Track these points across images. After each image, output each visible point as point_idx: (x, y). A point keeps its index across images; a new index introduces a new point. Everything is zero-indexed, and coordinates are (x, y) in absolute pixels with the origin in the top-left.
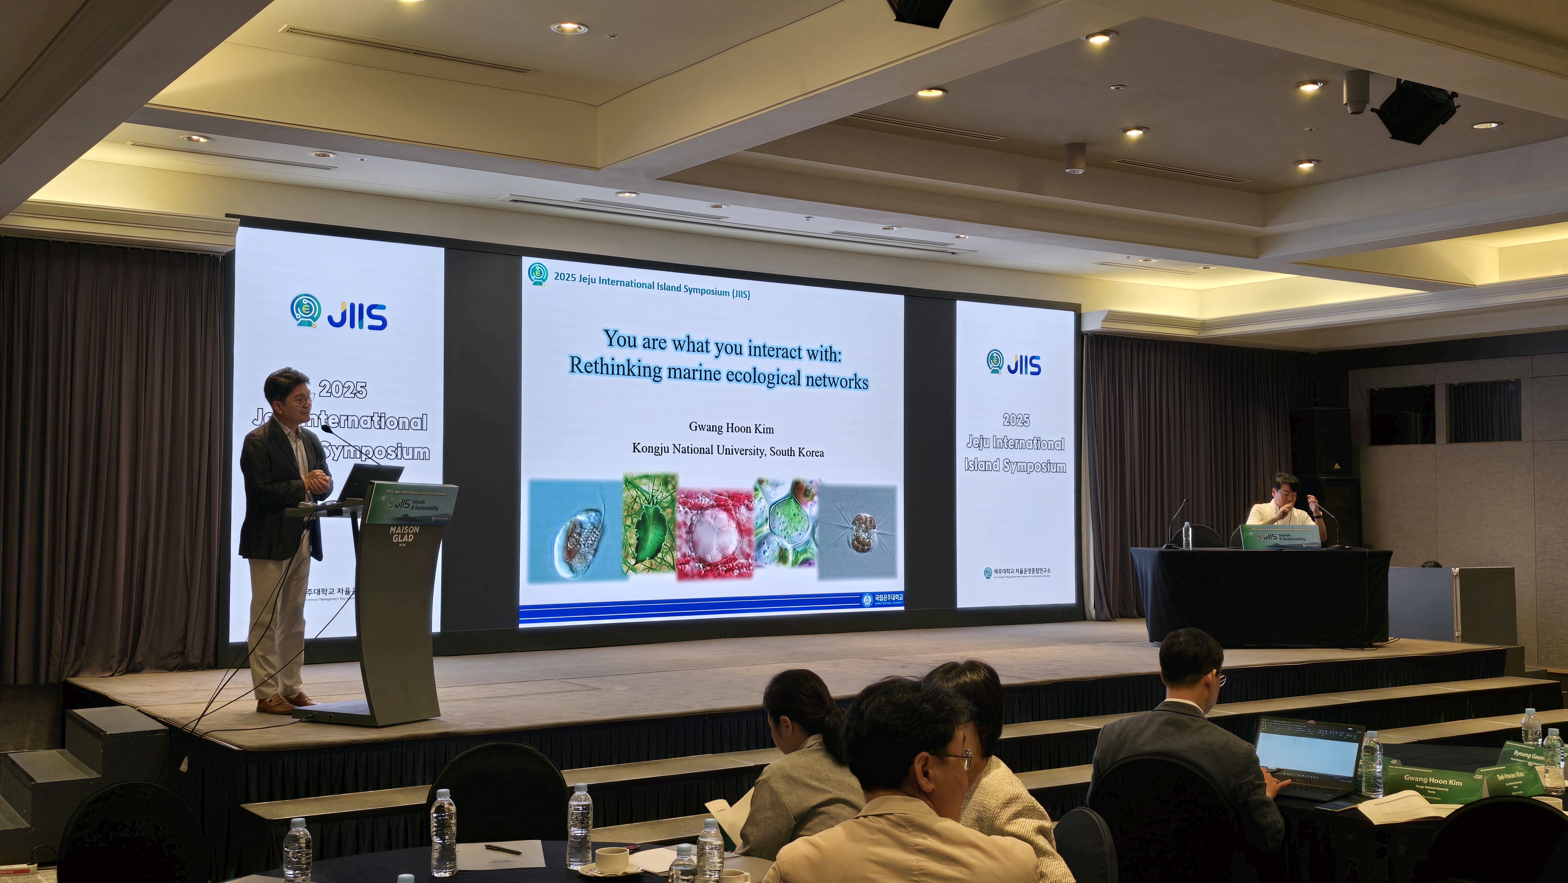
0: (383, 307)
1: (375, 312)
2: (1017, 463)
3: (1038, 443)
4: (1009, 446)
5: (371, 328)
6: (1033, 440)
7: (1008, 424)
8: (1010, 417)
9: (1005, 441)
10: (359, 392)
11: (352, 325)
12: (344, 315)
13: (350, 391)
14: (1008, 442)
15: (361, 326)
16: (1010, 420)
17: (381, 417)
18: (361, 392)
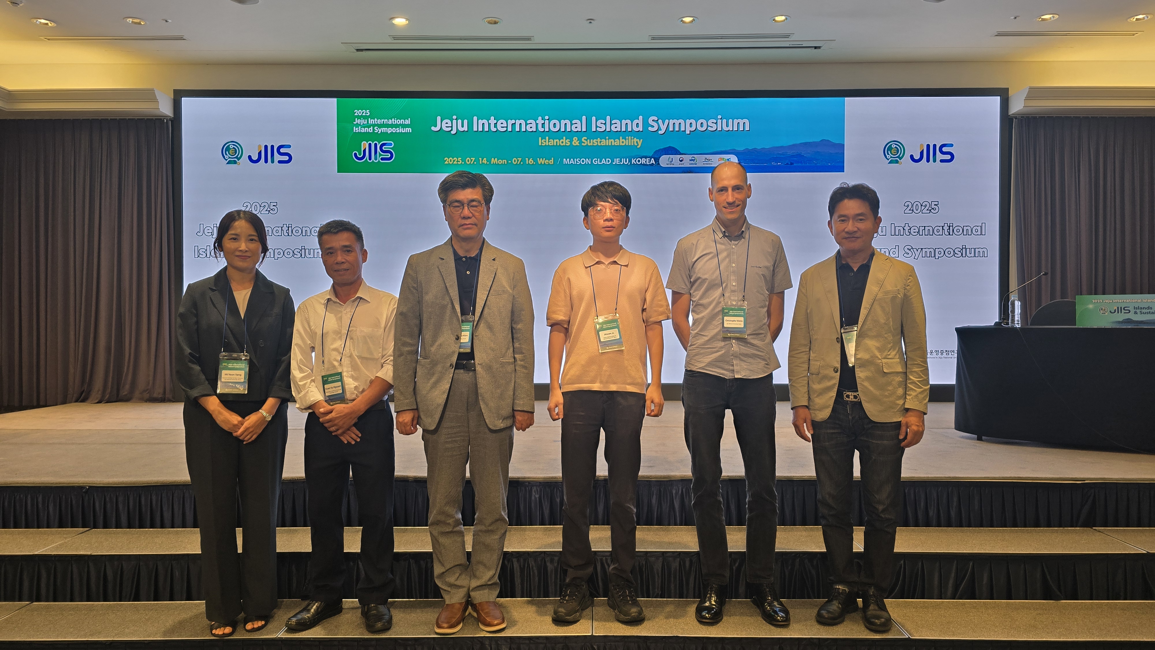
0: (289, 146)
1: (282, 150)
2: (922, 249)
3: (950, 230)
4: (912, 233)
5: (280, 162)
6: (943, 227)
7: (911, 212)
8: (912, 206)
9: (907, 228)
10: (272, 209)
11: (266, 161)
12: (260, 153)
13: (266, 209)
14: (910, 229)
15: (273, 162)
16: (911, 208)
17: (288, 227)
18: (273, 210)
